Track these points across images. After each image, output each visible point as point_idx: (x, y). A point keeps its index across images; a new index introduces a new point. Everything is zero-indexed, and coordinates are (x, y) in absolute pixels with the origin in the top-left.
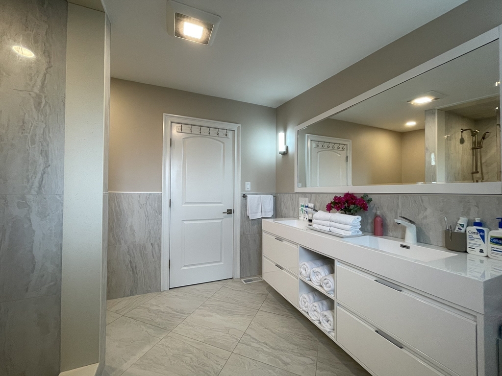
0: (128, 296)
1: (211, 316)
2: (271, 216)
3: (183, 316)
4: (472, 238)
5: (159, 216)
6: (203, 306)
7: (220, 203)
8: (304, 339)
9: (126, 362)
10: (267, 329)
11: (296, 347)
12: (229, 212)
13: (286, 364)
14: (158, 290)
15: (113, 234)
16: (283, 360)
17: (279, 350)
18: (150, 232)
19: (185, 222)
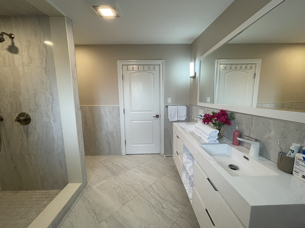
0: (107, 155)
1: (138, 173)
2: (184, 119)
3: (125, 170)
4: (298, 164)
5: (119, 118)
6: (137, 167)
7: (152, 111)
8: (181, 198)
9: (95, 185)
10: (164, 187)
11: (174, 201)
12: (157, 116)
13: (163, 208)
14: (120, 154)
15: (99, 126)
16: (163, 206)
17: (164, 199)
18: (115, 126)
19: (133, 122)
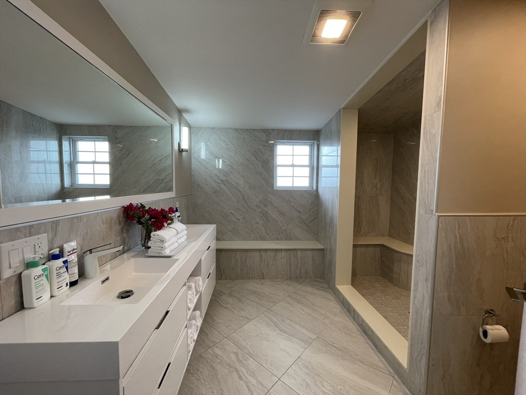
16: (236, 357)
17: (232, 367)
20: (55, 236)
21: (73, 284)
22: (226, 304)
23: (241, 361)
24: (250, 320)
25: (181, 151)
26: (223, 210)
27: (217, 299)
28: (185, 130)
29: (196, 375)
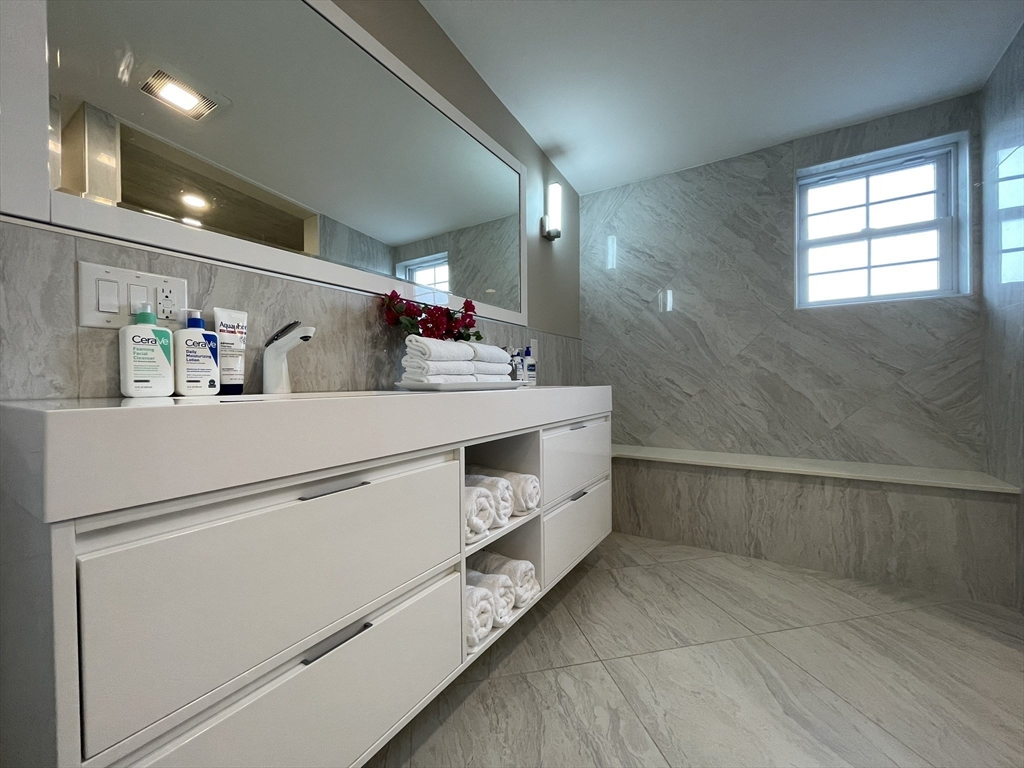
20: (207, 291)
21: (227, 390)
22: (632, 587)
23: (622, 742)
24: (686, 643)
25: (547, 238)
26: (649, 371)
27: (614, 572)
28: (556, 191)
29: (494, 716)
